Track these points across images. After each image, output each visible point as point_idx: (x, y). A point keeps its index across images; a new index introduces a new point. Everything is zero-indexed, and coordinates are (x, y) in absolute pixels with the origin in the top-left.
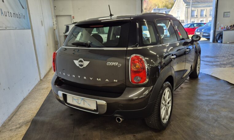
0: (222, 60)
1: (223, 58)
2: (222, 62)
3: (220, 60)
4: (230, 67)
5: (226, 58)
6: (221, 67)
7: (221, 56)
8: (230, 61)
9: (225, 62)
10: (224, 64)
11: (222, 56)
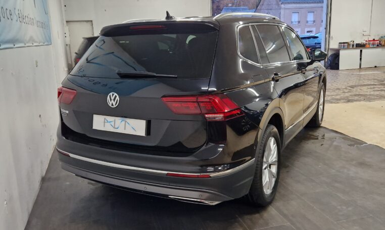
0: (335, 94)
1: (337, 91)
2: (333, 97)
3: (332, 94)
4: (344, 102)
5: (342, 92)
6: (332, 103)
7: (334, 89)
8: (347, 95)
9: (338, 97)
10: (337, 100)
11: (336, 88)
